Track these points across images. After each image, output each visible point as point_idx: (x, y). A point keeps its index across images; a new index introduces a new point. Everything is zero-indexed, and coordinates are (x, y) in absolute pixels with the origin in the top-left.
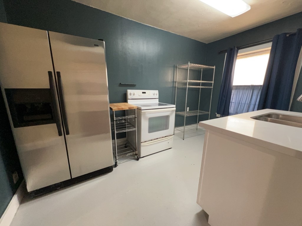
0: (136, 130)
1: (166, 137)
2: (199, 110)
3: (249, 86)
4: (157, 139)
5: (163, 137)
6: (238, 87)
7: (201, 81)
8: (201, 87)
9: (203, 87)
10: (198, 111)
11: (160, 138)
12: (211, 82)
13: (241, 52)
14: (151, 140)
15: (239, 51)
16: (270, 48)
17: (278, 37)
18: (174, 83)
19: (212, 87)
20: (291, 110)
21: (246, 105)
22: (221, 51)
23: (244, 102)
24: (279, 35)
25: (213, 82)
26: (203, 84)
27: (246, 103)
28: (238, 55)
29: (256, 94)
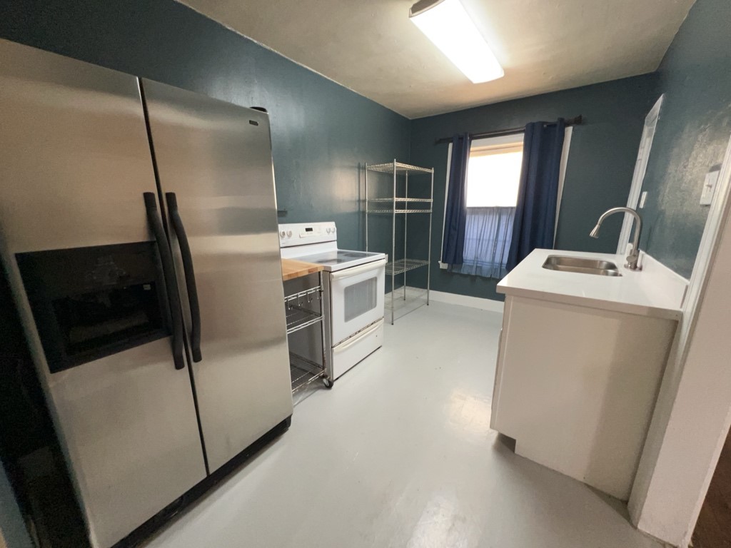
0: (323, 319)
1: (372, 324)
2: (407, 258)
3: (493, 208)
4: (359, 332)
5: (368, 327)
6: (476, 210)
7: (407, 200)
8: (406, 211)
9: (410, 211)
10: (405, 260)
11: (364, 329)
12: (428, 200)
13: (476, 145)
14: (350, 337)
15: (473, 142)
16: (522, 143)
17: (533, 125)
18: (361, 204)
19: (431, 211)
20: (556, 248)
21: (491, 242)
22: (441, 140)
23: (486, 237)
24: (534, 123)
25: (431, 200)
26: (411, 206)
27: (491, 238)
28: (472, 149)
29: (504, 223)
